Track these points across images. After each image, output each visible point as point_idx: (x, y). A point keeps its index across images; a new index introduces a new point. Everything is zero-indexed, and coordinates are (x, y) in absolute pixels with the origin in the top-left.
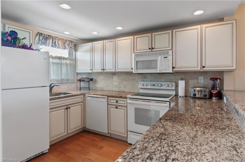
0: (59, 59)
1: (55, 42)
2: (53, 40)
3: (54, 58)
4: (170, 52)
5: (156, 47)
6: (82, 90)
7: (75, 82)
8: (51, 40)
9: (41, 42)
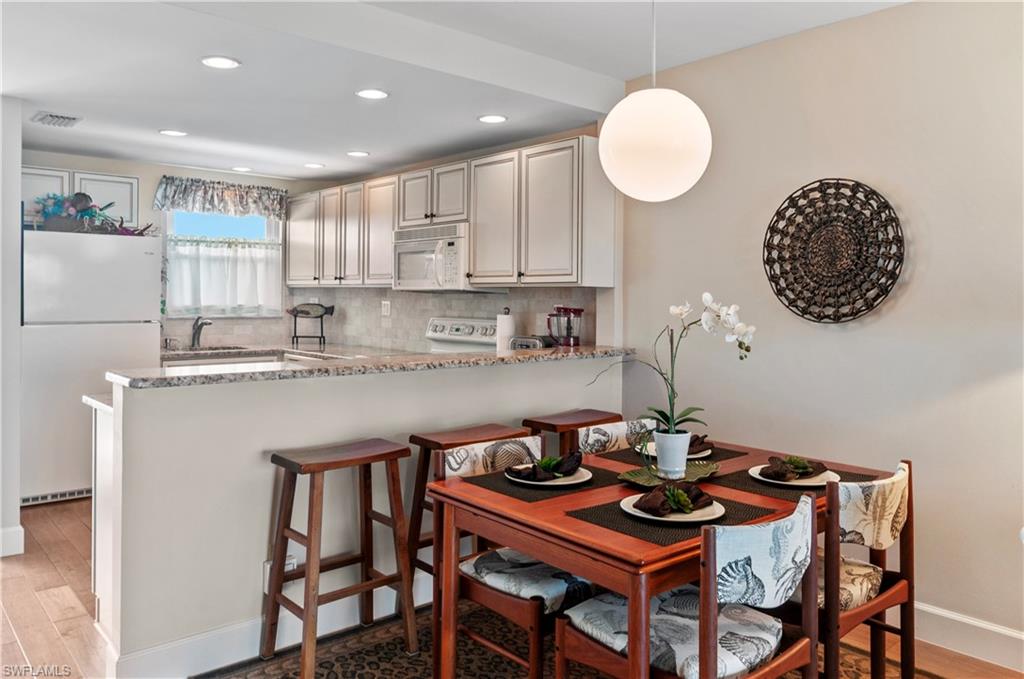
0: (229, 246)
1: (212, 197)
2: (206, 193)
3: (213, 245)
4: (462, 228)
5: (442, 210)
6: (302, 343)
7: (281, 318)
8: (200, 193)
9: (168, 202)
